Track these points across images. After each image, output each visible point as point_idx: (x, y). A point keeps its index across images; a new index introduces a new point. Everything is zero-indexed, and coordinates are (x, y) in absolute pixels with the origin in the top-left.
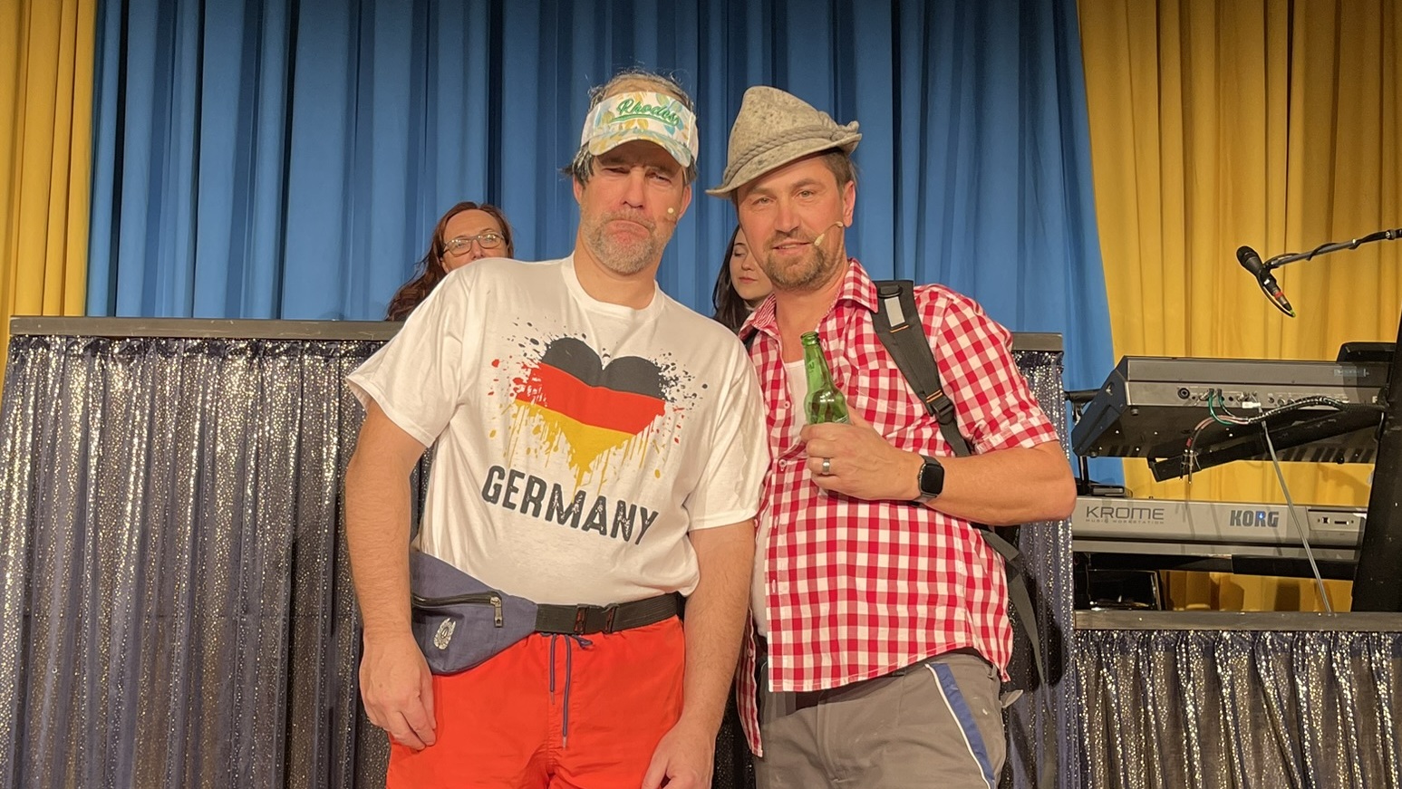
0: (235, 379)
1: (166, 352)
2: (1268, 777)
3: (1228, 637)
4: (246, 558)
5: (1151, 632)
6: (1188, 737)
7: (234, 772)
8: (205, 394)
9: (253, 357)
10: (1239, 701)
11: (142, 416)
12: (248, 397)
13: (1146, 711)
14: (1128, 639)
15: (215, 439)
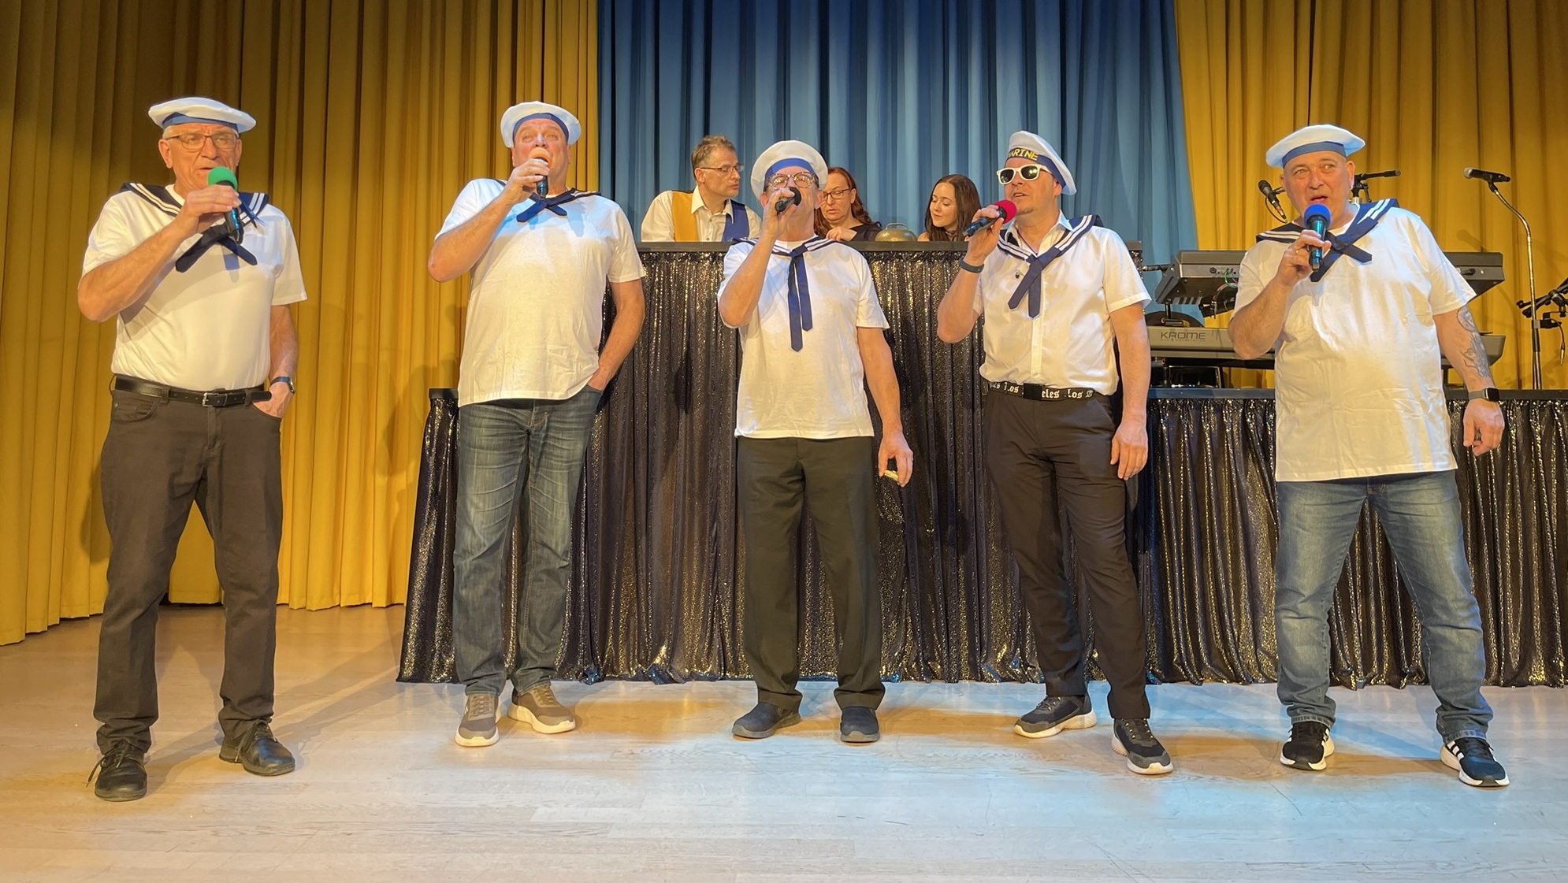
0: (704, 272)
1: (670, 259)
2: (1251, 476)
3: (1230, 402)
4: (712, 363)
5: (1186, 399)
6: (1207, 456)
7: (711, 469)
8: (689, 281)
9: (713, 261)
10: (1236, 436)
11: (659, 291)
12: (711, 282)
13: (1184, 443)
14: (1175, 403)
15: (696, 302)
